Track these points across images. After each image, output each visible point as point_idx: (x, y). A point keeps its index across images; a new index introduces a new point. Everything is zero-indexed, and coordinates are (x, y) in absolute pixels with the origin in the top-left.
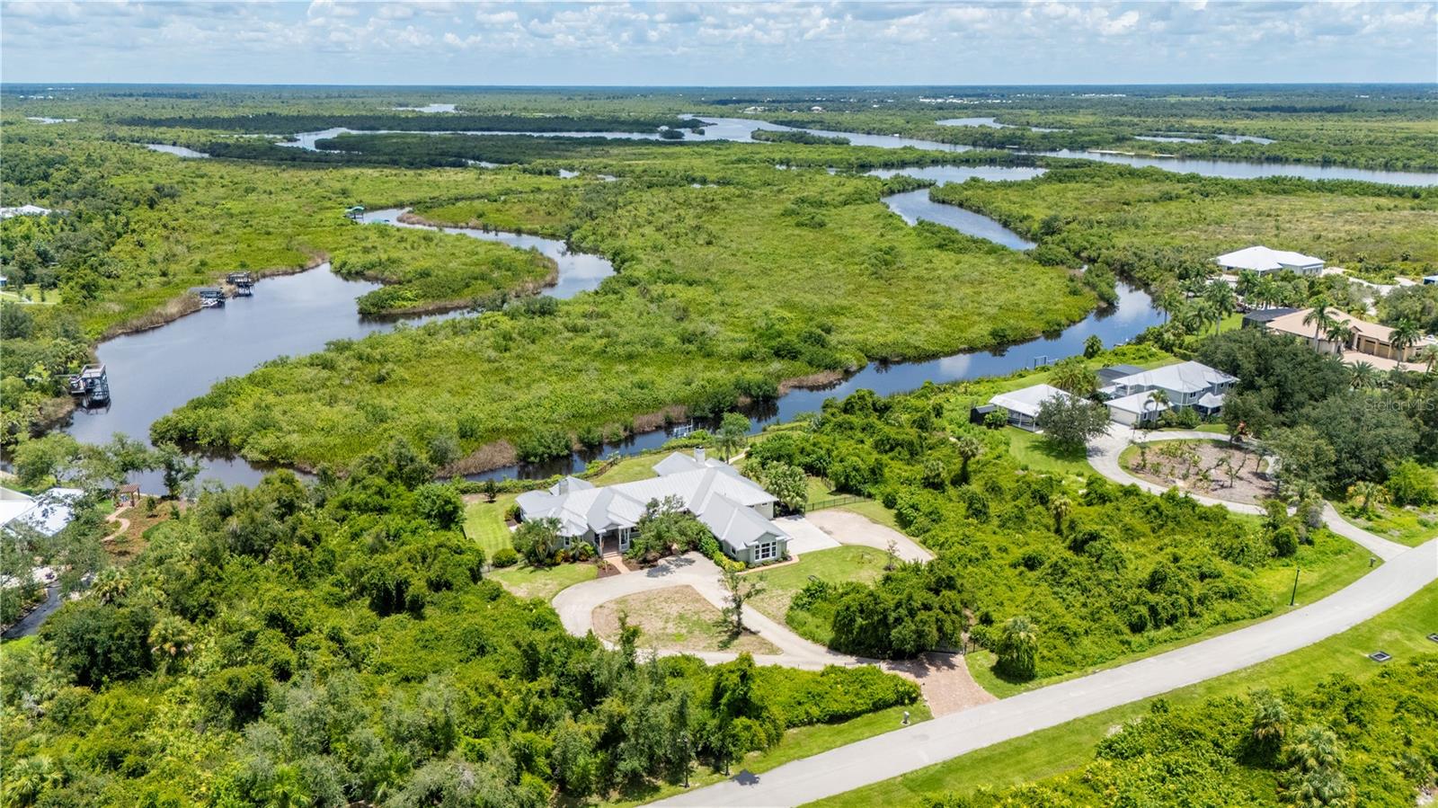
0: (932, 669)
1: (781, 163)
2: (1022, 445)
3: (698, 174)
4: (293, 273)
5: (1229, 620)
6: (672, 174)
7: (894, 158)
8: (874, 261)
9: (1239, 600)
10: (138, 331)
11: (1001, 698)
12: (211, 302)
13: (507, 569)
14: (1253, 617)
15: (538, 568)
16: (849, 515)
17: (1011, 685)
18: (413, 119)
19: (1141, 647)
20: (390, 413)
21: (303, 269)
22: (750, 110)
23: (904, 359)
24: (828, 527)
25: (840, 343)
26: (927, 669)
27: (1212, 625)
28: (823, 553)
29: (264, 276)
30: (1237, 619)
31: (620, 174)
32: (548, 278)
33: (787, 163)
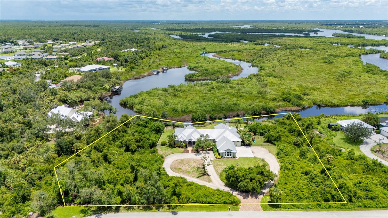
0: (250, 197)
1: (336, 43)
2: (340, 137)
3: (304, 46)
4: (178, 68)
5: (366, 207)
6: (297, 46)
7: (376, 43)
8: (340, 75)
9: (374, 201)
10: (136, 79)
11: (264, 210)
12: (155, 73)
13: (163, 146)
14: (377, 208)
15: (170, 147)
16: (264, 149)
17: (271, 208)
18: (237, 29)
19: (325, 208)
20: (170, 104)
21: (181, 67)
22: (338, 27)
23: (326, 106)
24: (254, 151)
25: (307, 99)
26: (249, 197)
27: (358, 207)
28: (247, 158)
29: (171, 68)
30: (369, 207)
31: (281, 45)
32: (237, 73)
33: (337, 43)
